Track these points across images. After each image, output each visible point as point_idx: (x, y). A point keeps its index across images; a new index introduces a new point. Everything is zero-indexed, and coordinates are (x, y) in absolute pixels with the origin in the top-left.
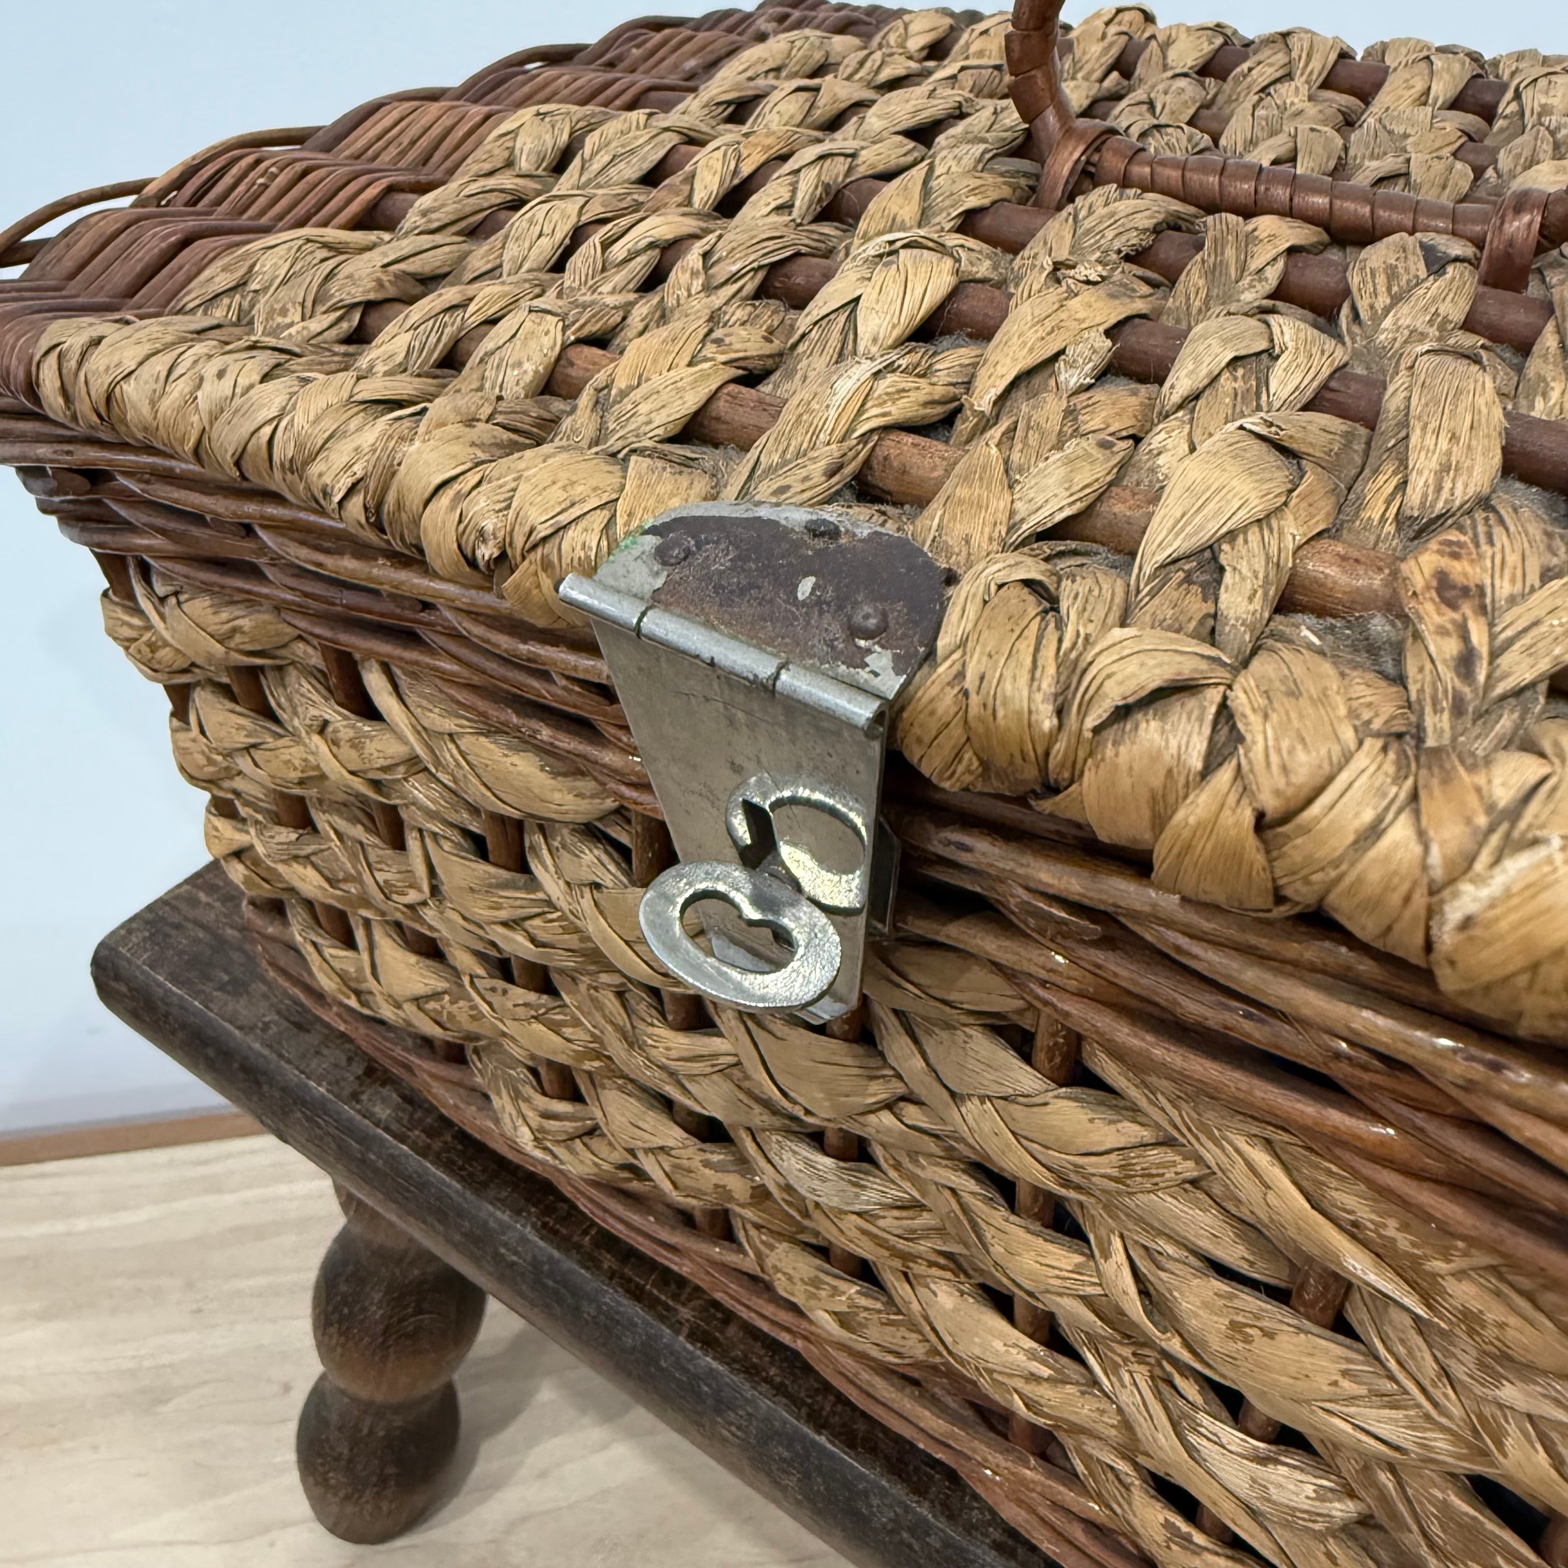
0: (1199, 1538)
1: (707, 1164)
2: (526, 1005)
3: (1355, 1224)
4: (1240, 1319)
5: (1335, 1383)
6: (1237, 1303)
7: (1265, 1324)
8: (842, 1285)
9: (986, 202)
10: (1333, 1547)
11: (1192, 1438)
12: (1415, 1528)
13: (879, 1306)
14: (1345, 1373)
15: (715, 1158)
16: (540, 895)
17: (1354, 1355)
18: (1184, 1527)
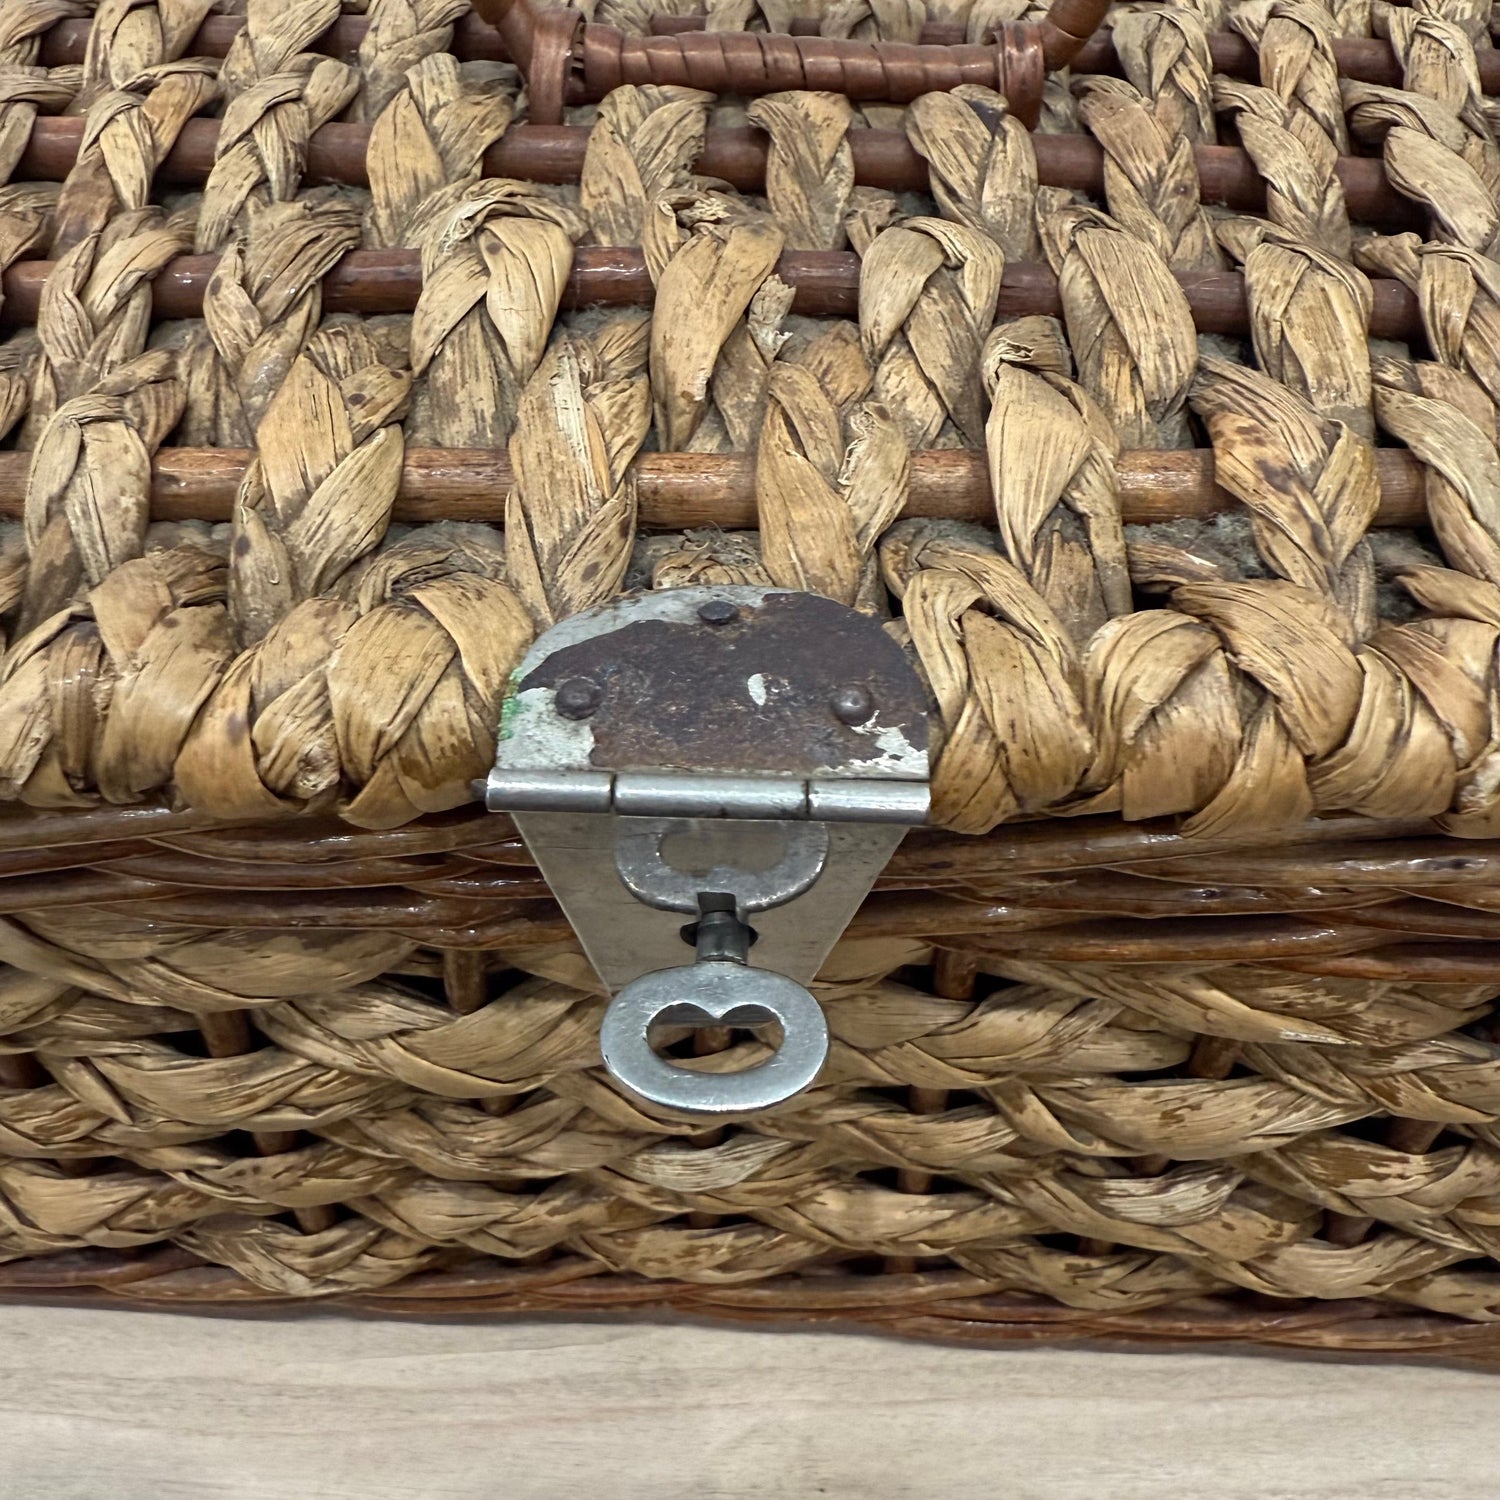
0: (1095, 1263)
1: (552, 1212)
2: (287, 1170)
3: (1287, 1005)
4: (1170, 1107)
5: (1254, 1117)
6: (1163, 1097)
7: (1190, 1101)
8: (717, 1240)
9: (500, 131)
10: (1226, 1217)
11: (1104, 1202)
12: (1301, 1177)
13: (759, 1237)
14: (1260, 1105)
15: (558, 1203)
16: (302, 1062)
17: (1259, 1088)
18: (1081, 1261)
